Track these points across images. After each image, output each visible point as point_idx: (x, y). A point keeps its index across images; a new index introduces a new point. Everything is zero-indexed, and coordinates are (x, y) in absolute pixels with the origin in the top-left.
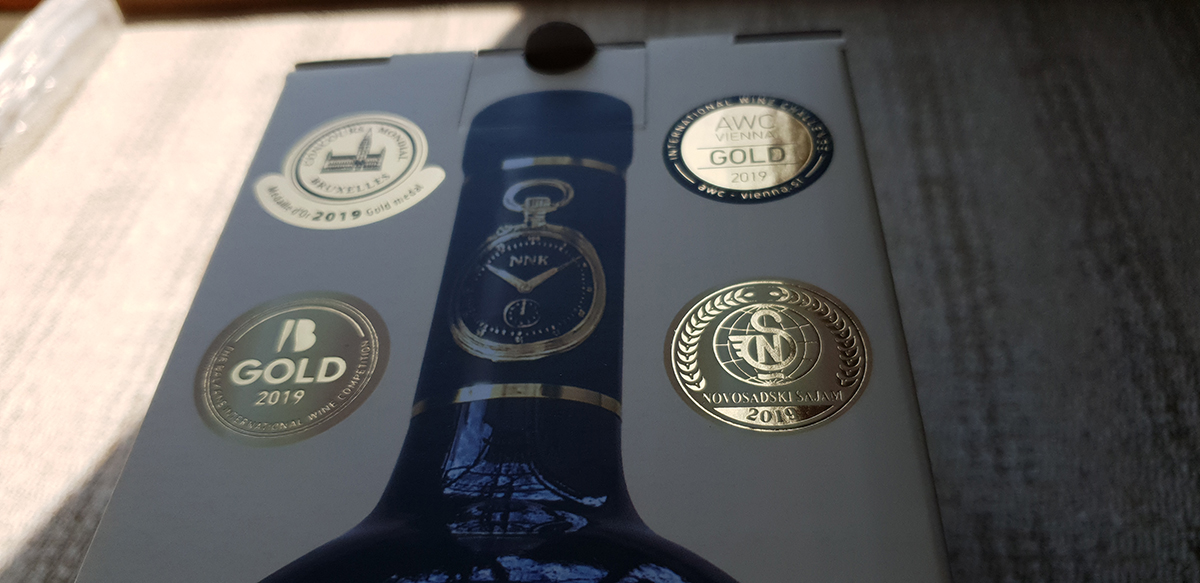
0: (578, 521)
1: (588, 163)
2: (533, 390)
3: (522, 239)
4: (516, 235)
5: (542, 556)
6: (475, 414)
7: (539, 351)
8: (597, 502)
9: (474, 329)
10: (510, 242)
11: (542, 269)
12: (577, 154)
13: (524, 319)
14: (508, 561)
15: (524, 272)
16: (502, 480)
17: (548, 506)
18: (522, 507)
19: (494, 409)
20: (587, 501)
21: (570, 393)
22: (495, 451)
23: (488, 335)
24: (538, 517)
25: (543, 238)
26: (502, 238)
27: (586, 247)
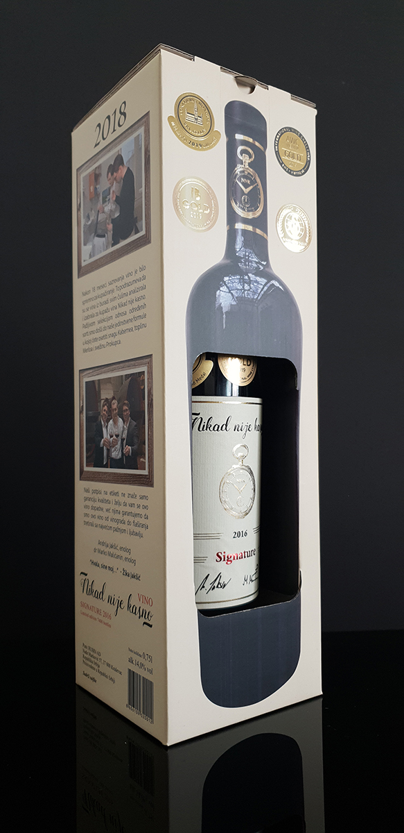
0: (262, 268)
1: (257, 144)
2: (250, 228)
3: (243, 172)
4: (242, 169)
5: (256, 274)
6: (240, 233)
7: (250, 216)
8: (265, 263)
9: (236, 204)
10: (241, 172)
11: (249, 186)
12: (254, 139)
13: (247, 203)
14: (250, 275)
15: (246, 186)
16: (247, 254)
17: (256, 263)
18: (251, 262)
19: (244, 232)
20: (263, 263)
21: (258, 231)
22: (246, 245)
23: (239, 206)
24: (255, 265)
25: (249, 173)
26: (239, 169)
27: (258, 180)
